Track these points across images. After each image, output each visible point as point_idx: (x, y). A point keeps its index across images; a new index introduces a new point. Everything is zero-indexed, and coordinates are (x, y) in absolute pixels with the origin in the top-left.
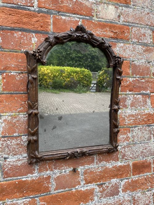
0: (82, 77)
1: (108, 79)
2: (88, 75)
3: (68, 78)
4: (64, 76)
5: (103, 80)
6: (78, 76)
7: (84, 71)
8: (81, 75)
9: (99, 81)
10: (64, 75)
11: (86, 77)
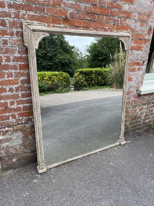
0: (61, 79)
1: (84, 78)
2: (66, 76)
3: (50, 81)
4: (46, 80)
5: (80, 80)
6: (58, 78)
7: (62, 74)
8: (60, 77)
9: (76, 81)
10: (45, 78)
11: (65, 78)
